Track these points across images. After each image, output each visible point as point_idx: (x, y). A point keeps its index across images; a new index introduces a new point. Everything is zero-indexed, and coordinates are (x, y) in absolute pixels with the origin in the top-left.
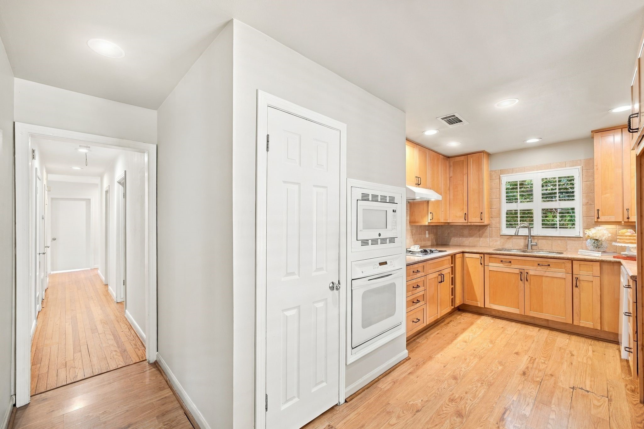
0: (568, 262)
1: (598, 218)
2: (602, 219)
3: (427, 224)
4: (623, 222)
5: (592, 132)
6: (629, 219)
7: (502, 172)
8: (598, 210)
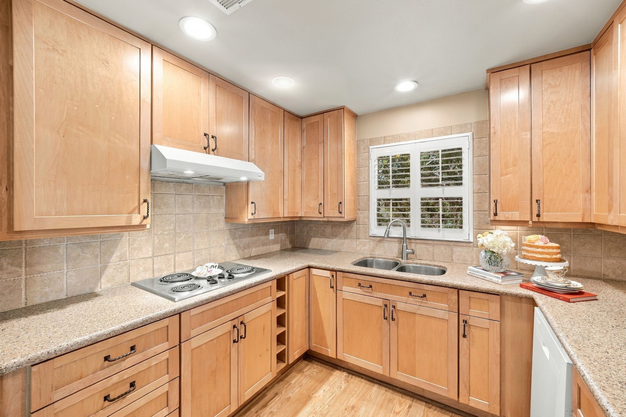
0: (453, 293)
1: (496, 214)
2: (501, 216)
3: (246, 221)
4: (530, 222)
5: (488, 71)
6: (540, 216)
7: (373, 141)
8: (496, 202)
